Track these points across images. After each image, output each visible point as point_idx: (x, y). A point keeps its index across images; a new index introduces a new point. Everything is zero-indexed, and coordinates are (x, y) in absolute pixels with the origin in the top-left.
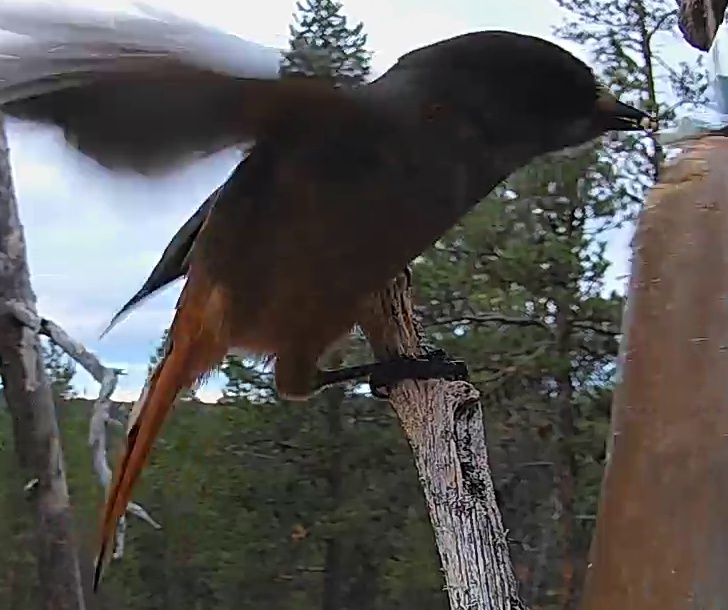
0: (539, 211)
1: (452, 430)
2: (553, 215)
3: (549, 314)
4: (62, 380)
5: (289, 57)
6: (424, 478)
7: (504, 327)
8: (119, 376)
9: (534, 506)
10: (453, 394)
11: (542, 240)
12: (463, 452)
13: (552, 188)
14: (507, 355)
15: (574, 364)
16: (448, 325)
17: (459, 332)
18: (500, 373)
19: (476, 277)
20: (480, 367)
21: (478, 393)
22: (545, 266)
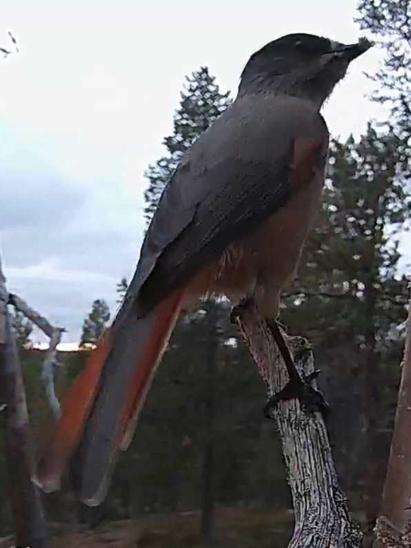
0: (352, 219)
2: (362, 222)
3: (358, 290)
4: (23, 336)
5: (181, 113)
7: (328, 300)
8: (63, 333)
10: (293, 346)
11: (354, 239)
13: (361, 203)
15: (376, 325)
16: (288, 299)
17: (297, 303)
18: (324, 332)
19: (309, 265)
20: (311, 326)
21: (310, 344)
22: (356, 257)
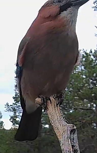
0: (91, 81)
1: (69, 137)
2: (95, 82)
3: (94, 107)
6: (62, 149)
7: (83, 110)
10: (70, 127)
11: (92, 88)
12: (72, 142)
13: (95, 75)
14: (83, 117)
16: (68, 110)
17: (71, 111)
18: (81, 122)
19: (75, 98)
20: (76, 120)
21: (76, 127)
22: (93, 95)
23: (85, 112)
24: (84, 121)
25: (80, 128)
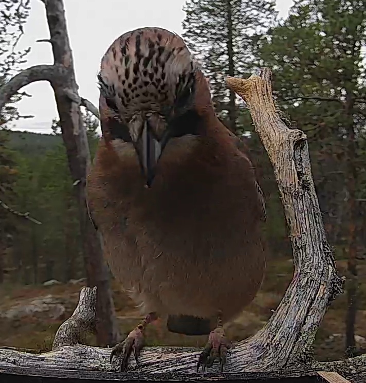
0: (337, 42)
1: (293, 155)
2: (345, 45)
3: (342, 95)
4: (92, 129)
6: (278, 180)
7: (319, 103)
9: (334, 194)
10: (293, 136)
11: (339, 57)
12: (298, 166)
13: (344, 30)
14: (321, 116)
15: (355, 121)
16: (290, 101)
17: (296, 104)
18: (317, 126)
19: (305, 76)
20: (307, 122)
21: (306, 136)
22: (340, 71)
23: (325, 104)
24: (323, 124)
25: (314, 138)
